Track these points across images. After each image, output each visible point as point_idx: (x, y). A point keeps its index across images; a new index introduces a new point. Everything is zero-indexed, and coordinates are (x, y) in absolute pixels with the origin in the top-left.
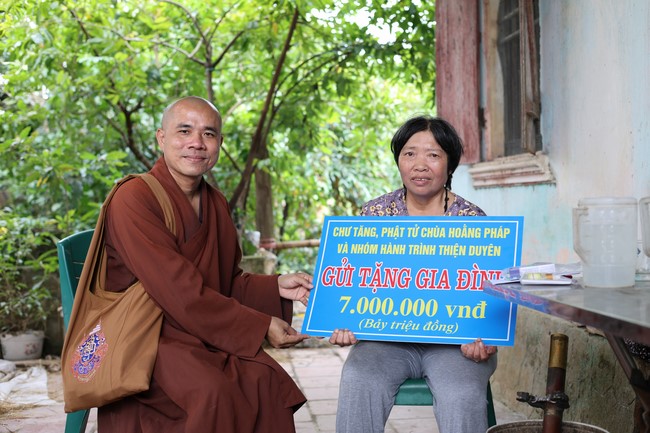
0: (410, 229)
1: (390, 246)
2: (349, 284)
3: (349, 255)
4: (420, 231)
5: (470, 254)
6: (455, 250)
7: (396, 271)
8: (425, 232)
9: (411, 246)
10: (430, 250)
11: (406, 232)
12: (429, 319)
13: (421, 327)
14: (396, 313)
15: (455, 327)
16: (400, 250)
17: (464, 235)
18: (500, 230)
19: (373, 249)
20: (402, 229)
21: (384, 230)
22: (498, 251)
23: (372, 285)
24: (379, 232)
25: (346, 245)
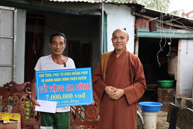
0: (61, 73)
1: (56, 79)
2: (47, 91)
3: (45, 82)
4: (64, 74)
5: (78, 79)
6: (74, 79)
7: (59, 86)
8: (65, 74)
9: (62, 78)
10: (67, 79)
11: (60, 74)
12: (71, 99)
13: (69, 102)
14: (62, 99)
15: (78, 101)
16: (59, 80)
17: (76, 74)
18: (85, 72)
19: (52, 80)
20: (59, 73)
21: (54, 74)
22: (85, 78)
23: (54, 91)
24: (52, 75)
25: (44, 80)
